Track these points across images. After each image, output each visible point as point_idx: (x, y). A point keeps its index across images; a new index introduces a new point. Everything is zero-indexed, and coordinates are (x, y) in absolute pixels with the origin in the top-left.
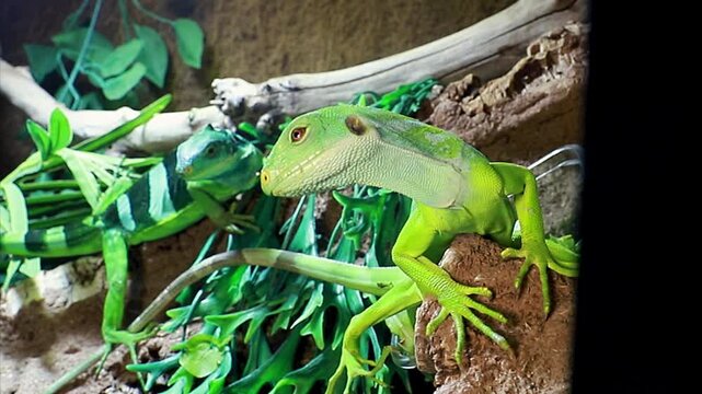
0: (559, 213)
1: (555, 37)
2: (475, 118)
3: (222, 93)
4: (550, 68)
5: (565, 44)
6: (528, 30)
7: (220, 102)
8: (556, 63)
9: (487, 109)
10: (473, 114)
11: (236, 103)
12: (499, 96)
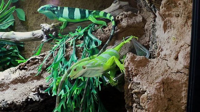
0: (126, 51)
1: (122, 15)
2: (107, 32)
3: (44, 27)
4: (121, 21)
5: (124, 16)
6: (113, 13)
7: (43, 29)
8: (123, 20)
9: (109, 30)
10: (107, 31)
11: (47, 29)
12: (112, 27)
